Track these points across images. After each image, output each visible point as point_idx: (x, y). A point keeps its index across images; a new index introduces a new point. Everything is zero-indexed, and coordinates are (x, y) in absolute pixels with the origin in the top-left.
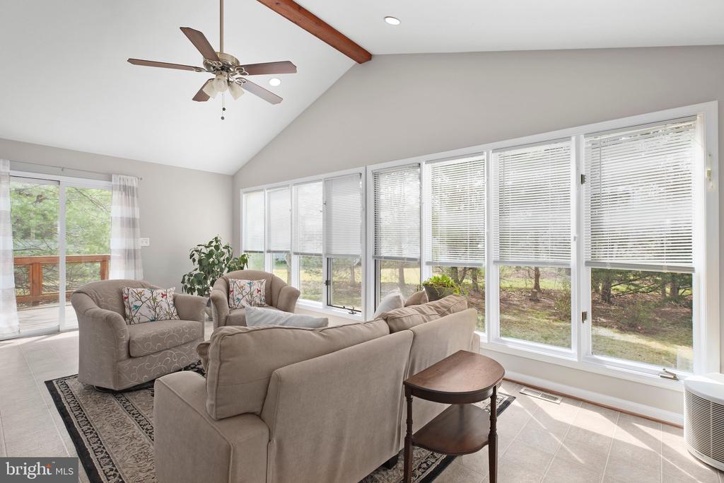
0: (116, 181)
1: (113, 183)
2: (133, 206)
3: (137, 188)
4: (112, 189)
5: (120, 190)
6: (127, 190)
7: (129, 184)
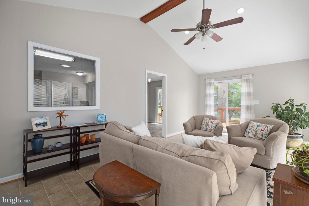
0: (244, 78)
1: (242, 79)
2: (250, 87)
3: (252, 79)
4: (242, 81)
5: (245, 81)
6: (247, 81)
7: (248, 78)
